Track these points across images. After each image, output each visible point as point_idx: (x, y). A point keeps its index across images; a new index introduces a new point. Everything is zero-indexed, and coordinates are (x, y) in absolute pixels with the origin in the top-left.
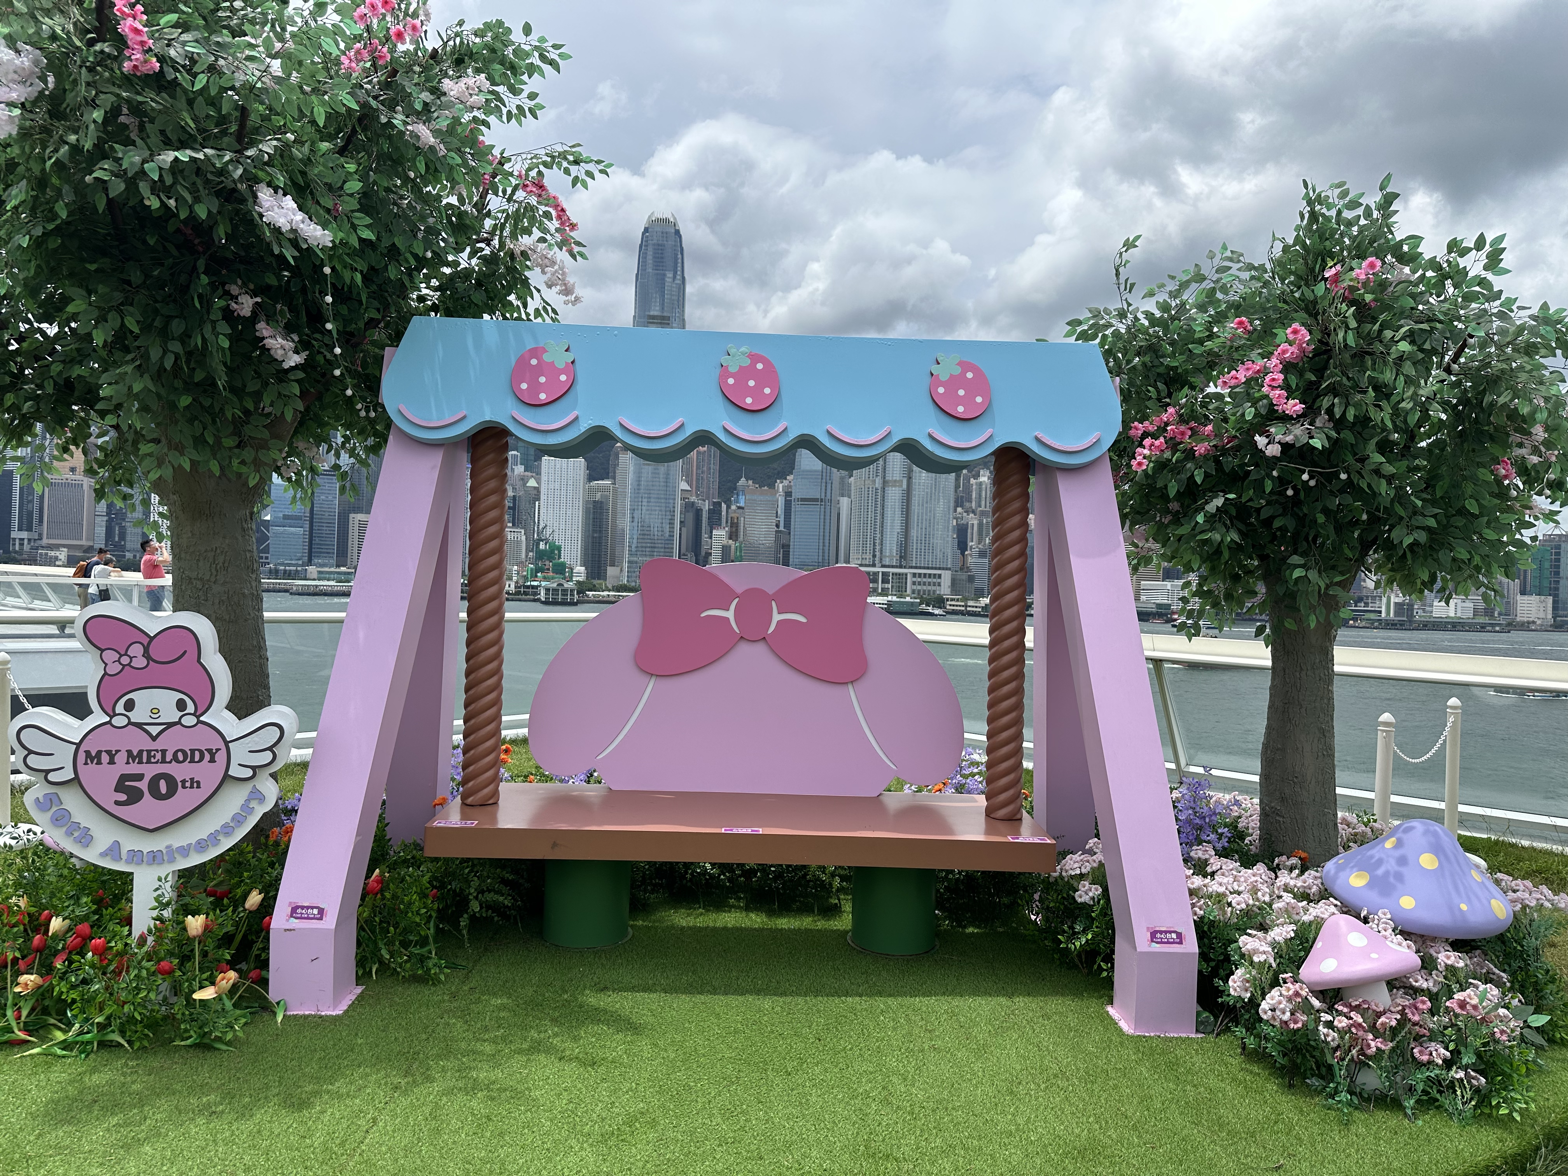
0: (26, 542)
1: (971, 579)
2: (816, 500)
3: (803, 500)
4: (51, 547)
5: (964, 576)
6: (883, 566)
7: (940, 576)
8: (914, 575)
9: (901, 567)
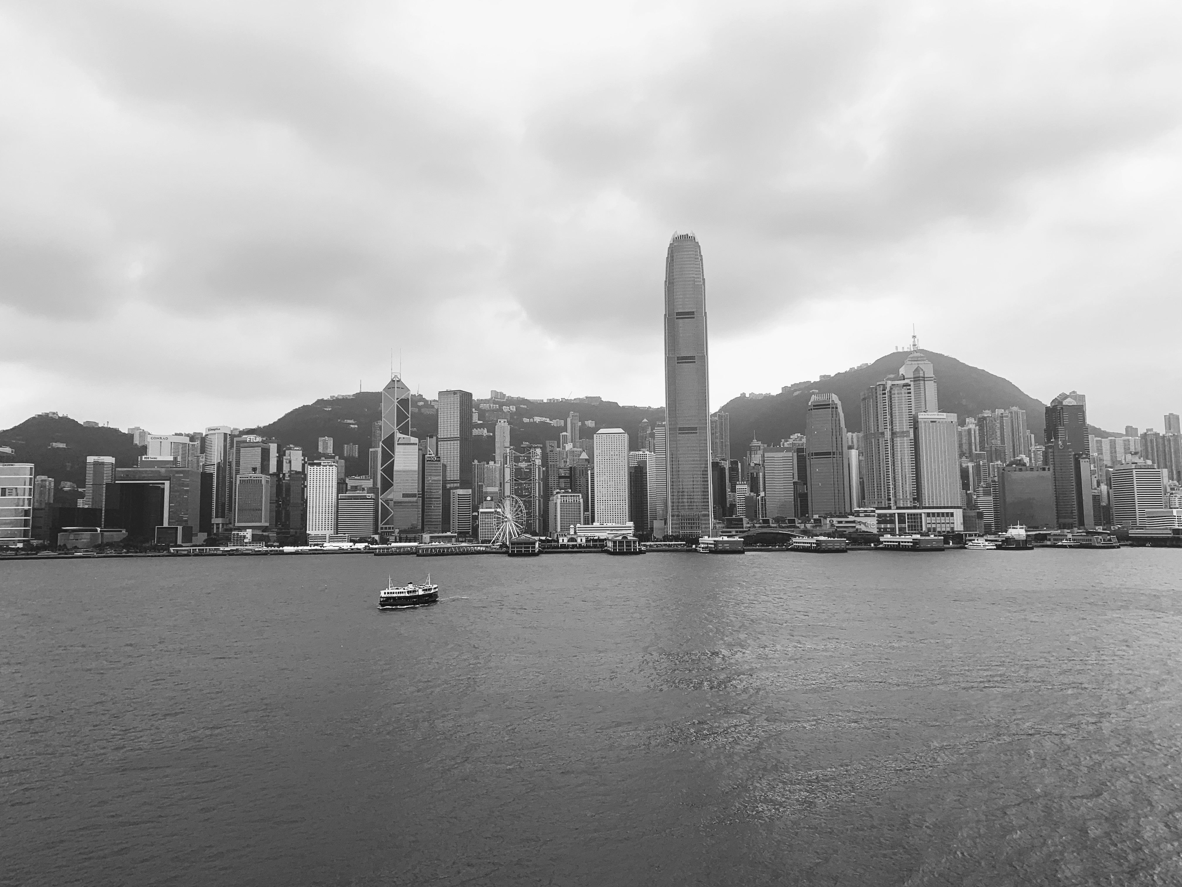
0: (221, 525)
1: (980, 515)
2: (829, 453)
3: (816, 454)
4: (240, 529)
5: (973, 513)
6: (898, 508)
7: (952, 515)
8: (928, 515)
9: (915, 508)
